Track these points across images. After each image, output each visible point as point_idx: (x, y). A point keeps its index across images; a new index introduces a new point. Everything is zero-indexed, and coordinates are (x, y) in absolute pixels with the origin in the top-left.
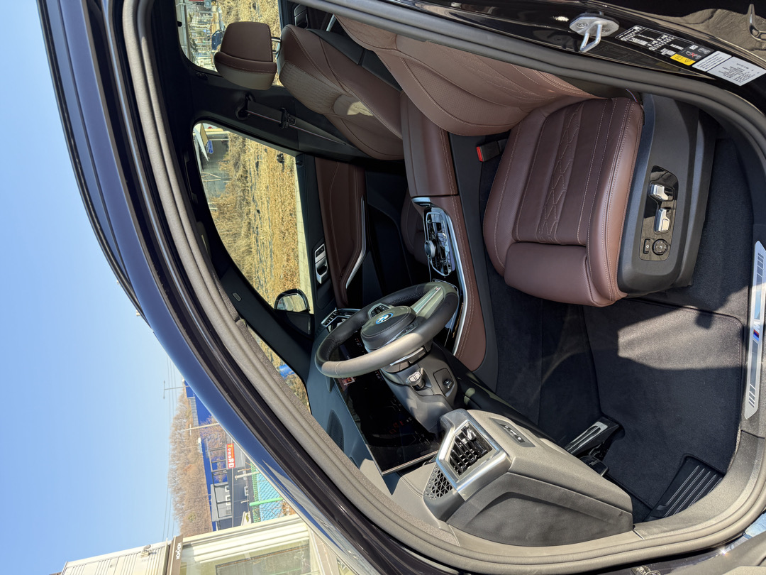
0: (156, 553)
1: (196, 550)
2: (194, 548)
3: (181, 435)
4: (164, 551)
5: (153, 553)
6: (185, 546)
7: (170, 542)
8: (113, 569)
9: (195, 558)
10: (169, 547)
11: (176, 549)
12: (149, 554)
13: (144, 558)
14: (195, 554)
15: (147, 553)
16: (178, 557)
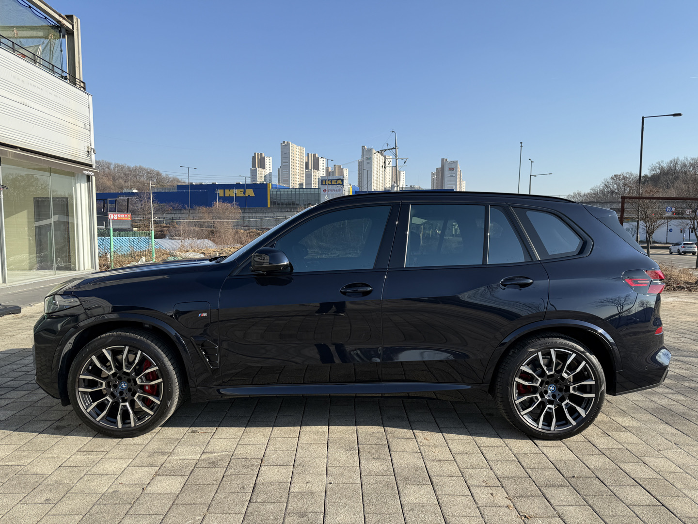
0: (88, 156)
1: (84, 186)
2: (86, 184)
3: (142, 176)
4: (89, 163)
5: (88, 154)
6: (89, 178)
7: (94, 167)
8: (83, 126)
9: (79, 184)
10: (91, 166)
11: (90, 171)
12: (88, 152)
13: (86, 147)
14: (82, 184)
15: (89, 150)
16: (84, 172)
